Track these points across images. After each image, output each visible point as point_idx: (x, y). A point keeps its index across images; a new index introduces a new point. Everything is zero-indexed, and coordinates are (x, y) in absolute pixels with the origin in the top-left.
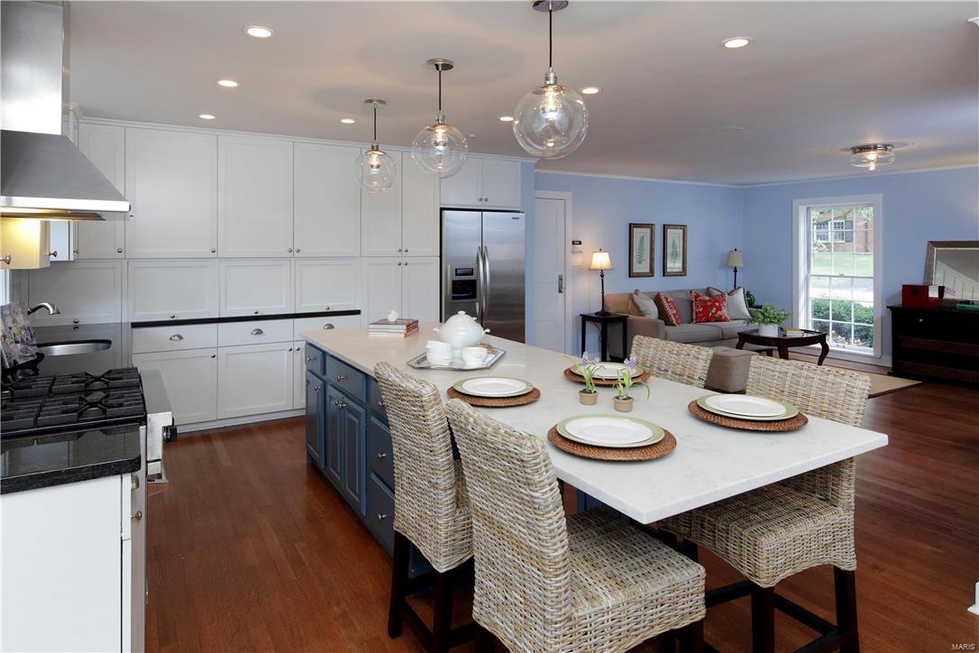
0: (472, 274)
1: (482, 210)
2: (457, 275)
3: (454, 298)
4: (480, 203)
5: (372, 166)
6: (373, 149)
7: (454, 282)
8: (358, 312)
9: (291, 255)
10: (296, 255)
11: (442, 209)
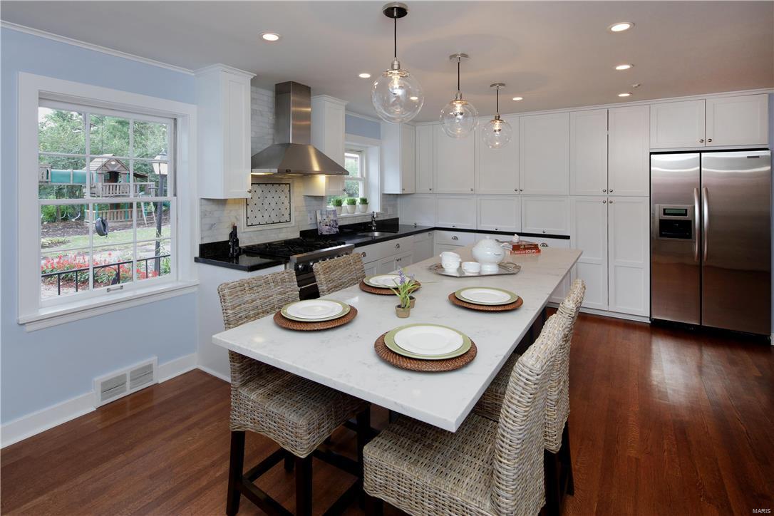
0: (686, 215)
1: (700, 152)
2: (665, 214)
3: (661, 235)
4: (703, 144)
5: (495, 131)
6: (496, 119)
7: (660, 220)
8: (568, 237)
9: (517, 193)
10: (521, 193)
11: (651, 153)
